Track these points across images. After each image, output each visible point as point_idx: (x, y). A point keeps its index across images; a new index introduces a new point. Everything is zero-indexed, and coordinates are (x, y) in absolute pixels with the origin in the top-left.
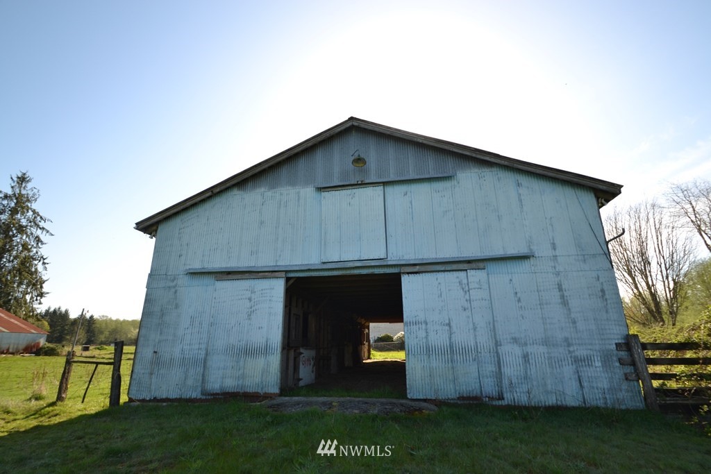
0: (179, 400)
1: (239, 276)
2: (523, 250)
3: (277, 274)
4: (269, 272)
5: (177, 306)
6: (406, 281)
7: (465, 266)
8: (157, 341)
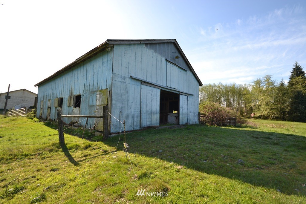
0: (132, 131)
1: (149, 85)
2: (192, 93)
3: (158, 87)
4: (157, 86)
5: (127, 92)
6: (180, 96)
7: (187, 95)
8: (121, 107)
